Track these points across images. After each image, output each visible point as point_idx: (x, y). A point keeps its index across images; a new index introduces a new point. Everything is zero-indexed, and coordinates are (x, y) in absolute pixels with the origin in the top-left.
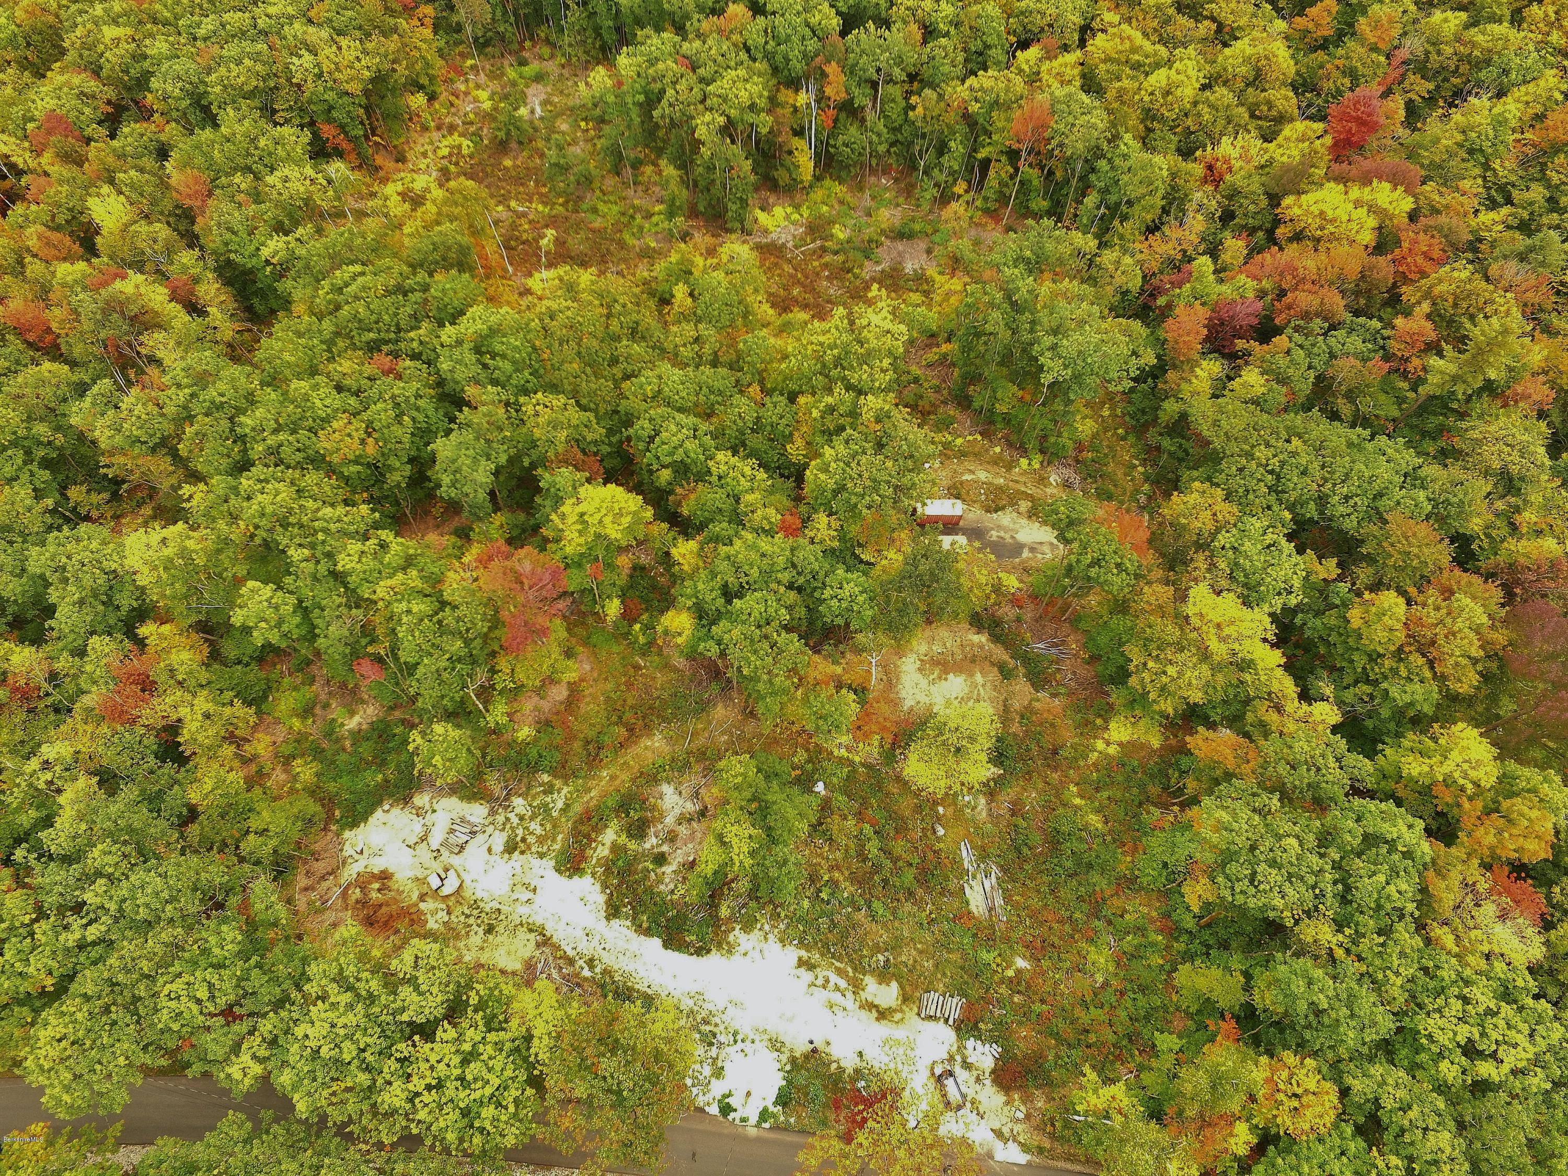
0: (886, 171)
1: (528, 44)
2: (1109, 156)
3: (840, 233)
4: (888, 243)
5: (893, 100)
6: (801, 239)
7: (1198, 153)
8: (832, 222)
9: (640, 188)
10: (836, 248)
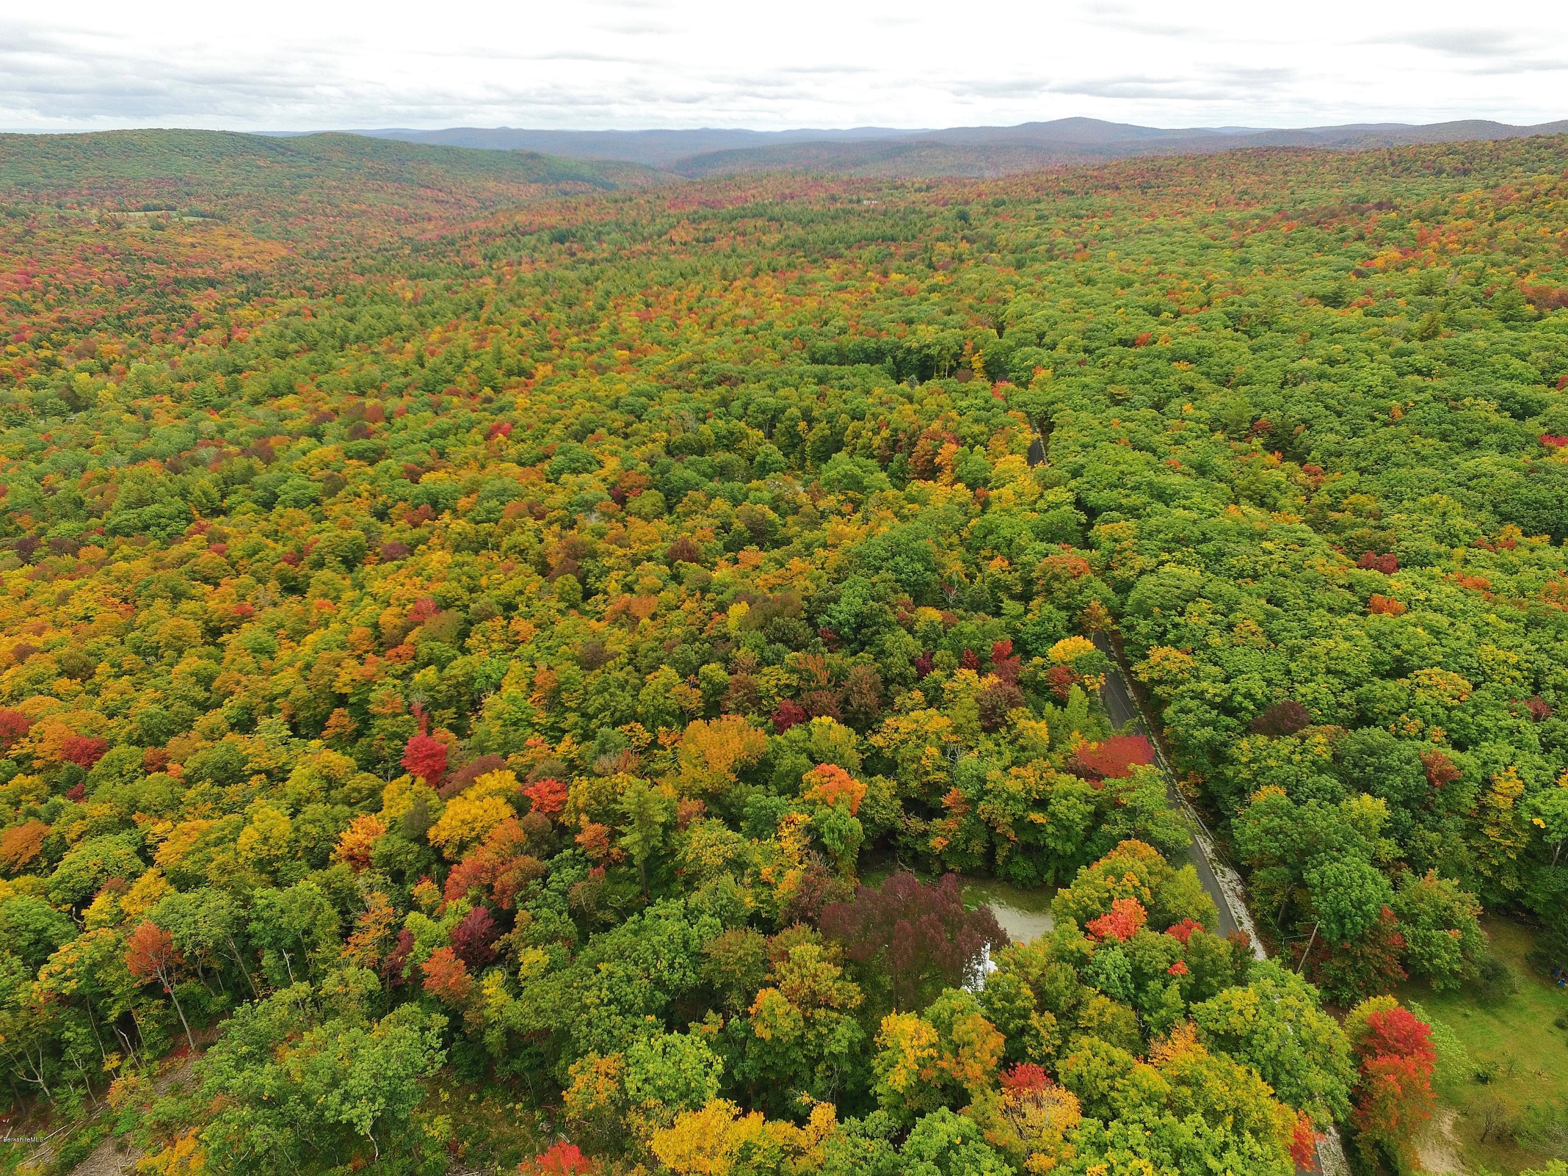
7: (332, 857)
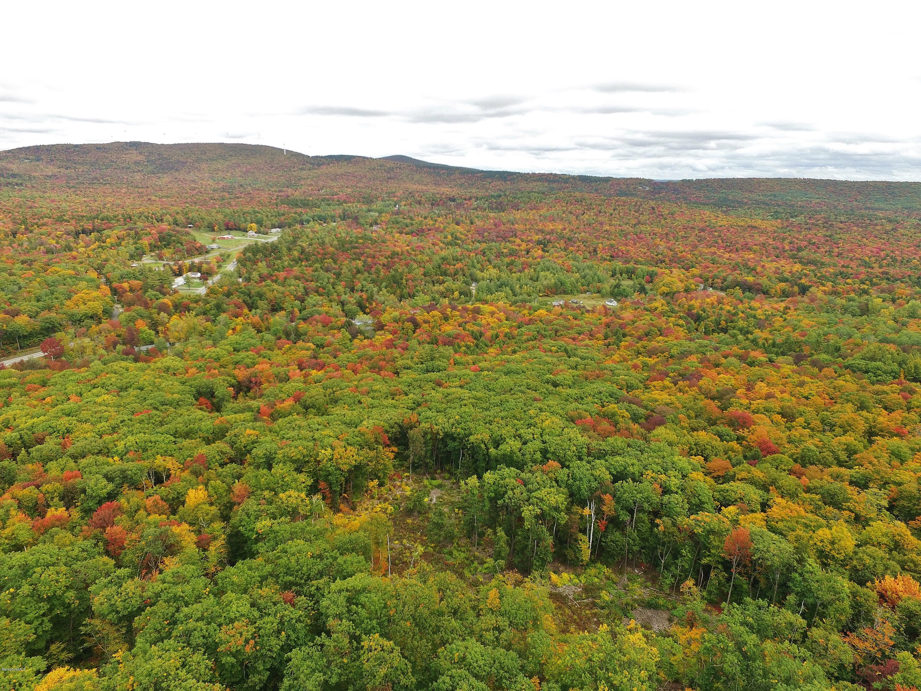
0: (638, 566)
1: (439, 471)
2: (800, 571)
3: (606, 596)
4: (640, 609)
5: (643, 522)
6: (579, 595)
8: (600, 589)
9: (480, 548)
10: (603, 605)
